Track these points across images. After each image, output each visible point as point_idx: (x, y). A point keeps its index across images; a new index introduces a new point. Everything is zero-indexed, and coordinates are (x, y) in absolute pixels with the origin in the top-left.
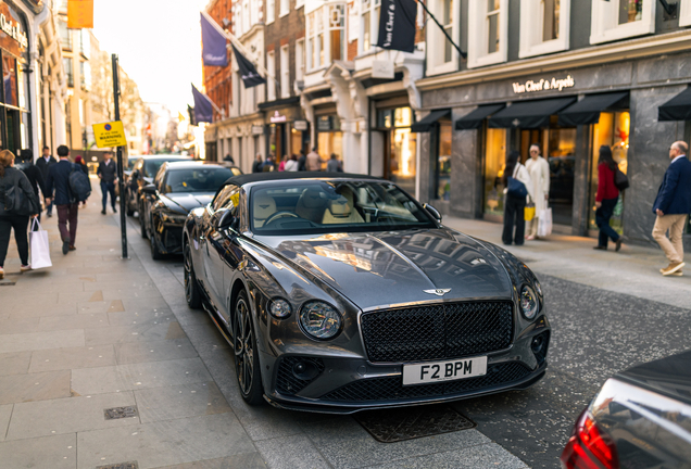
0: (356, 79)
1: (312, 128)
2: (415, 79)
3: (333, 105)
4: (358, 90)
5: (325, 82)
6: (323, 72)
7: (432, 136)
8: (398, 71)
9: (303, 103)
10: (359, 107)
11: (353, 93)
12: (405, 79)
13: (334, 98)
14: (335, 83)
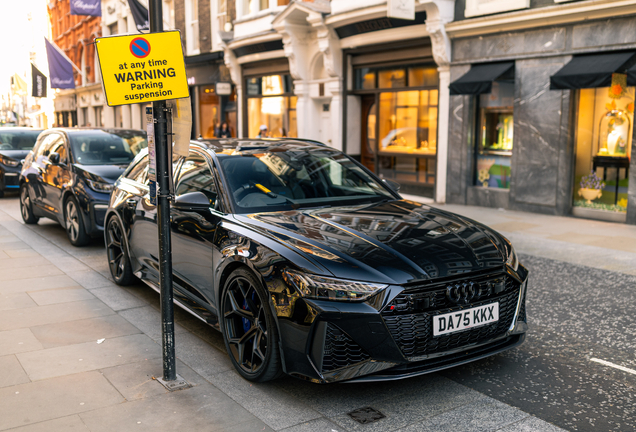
0: (329, 26)
1: (240, 92)
2: (445, 21)
3: (284, 61)
4: (331, 40)
5: (273, 31)
6: (271, 18)
7: (471, 100)
8: (420, 10)
9: (228, 59)
10: (331, 63)
11: (323, 44)
12: (427, 21)
13: (287, 51)
14: (289, 32)
